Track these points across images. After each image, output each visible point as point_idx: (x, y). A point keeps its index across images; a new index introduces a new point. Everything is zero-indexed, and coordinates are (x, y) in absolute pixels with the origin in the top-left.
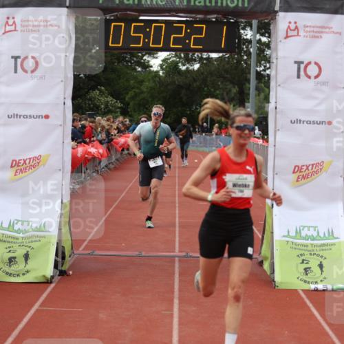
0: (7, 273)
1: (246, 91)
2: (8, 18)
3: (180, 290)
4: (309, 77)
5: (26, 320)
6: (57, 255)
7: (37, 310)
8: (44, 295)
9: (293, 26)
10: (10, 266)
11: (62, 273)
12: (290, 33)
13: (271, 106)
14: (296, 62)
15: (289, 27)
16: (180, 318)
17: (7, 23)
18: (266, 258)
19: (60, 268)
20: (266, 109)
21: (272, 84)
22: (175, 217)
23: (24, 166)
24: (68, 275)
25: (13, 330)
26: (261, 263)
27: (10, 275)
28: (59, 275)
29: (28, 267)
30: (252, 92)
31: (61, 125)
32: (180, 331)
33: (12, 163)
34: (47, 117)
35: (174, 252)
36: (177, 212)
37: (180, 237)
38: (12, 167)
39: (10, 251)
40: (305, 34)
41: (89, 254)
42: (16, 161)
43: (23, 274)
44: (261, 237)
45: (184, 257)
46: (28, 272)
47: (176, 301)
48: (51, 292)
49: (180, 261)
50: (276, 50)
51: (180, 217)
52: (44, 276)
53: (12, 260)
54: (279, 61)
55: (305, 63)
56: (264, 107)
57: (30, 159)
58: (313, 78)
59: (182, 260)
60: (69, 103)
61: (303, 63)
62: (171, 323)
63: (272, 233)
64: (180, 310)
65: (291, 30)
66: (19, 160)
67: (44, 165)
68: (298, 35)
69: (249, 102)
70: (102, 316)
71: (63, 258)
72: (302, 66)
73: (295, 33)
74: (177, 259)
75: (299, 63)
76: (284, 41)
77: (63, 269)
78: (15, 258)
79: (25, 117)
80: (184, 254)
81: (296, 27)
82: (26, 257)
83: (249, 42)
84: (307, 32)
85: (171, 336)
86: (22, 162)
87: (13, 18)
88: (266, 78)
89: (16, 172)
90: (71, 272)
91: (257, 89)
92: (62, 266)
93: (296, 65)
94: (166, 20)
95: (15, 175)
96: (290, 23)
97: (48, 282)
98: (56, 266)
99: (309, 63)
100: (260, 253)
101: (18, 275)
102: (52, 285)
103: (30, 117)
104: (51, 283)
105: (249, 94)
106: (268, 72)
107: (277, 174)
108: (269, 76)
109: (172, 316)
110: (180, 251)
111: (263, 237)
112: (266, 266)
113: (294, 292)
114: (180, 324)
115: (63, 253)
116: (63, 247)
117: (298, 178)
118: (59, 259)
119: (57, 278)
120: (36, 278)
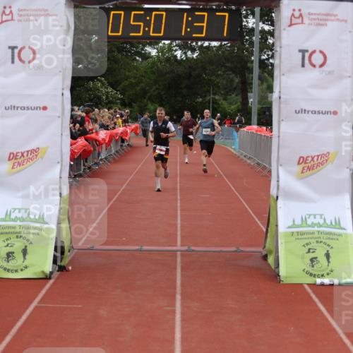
0: (5, 269)
1: (249, 82)
2: (5, 7)
3: (182, 285)
4: (314, 66)
5: (24, 317)
6: (56, 250)
7: (36, 307)
8: (43, 292)
9: (297, 14)
10: (8, 262)
11: (62, 269)
12: (294, 21)
13: (275, 95)
14: (300, 51)
15: (293, 15)
16: (183, 314)
17: (4, 12)
18: (271, 252)
19: (59, 263)
20: (269, 99)
21: (276, 73)
22: (177, 210)
23: (22, 159)
24: (68, 271)
25: (12, 327)
26: (265, 257)
27: (8, 270)
28: (58, 271)
29: (26, 263)
30: (256, 81)
31: (59, 117)
32: (183, 328)
33: (10, 157)
34: (45, 108)
35: (176, 246)
36: (179, 205)
37: (181, 230)
38: (9, 160)
39: (7, 245)
40: (310, 22)
41: (89, 249)
42: (13, 154)
43: (22, 270)
44: (265, 230)
45: (187, 251)
46: (26, 267)
47: (178, 297)
48: (50, 288)
49: (182, 255)
50: (280, 38)
51: (181, 210)
52: (43, 272)
53: (9, 255)
54: (283, 50)
55: (310, 52)
56: (268, 97)
57: (28, 152)
58: (317, 66)
59: (184, 254)
60: (68, 94)
61: (307, 51)
62: (174, 319)
63: (277, 226)
64: (183, 306)
65: (295, 18)
66: (17, 153)
67: (42, 158)
68: (302, 23)
69: (252, 92)
70: (103, 312)
71: (63, 253)
72: (307, 55)
73: (300, 21)
74: (179, 253)
75: (303, 52)
76: (287, 29)
77: (62, 264)
78: (13, 253)
79: (23, 108)
80: (186, 248)
81: (301, 15)
82: (25, 252)
83: (252, 30)
84: (311, 20)
85: (173, 333)
86: (20, 155)
87: (10, 7)
88: (270, 67)
89: (14, 165)
90: (70, 268)
91: (260, 78)
92: (61, 261)
93: (301, 54)
94: (166, 9)
95: (13, 168)
96: (294, 10)
97: (47, 278)
98: (55, 262)
99: (314, 52)
100: (265, 247)
101: (16, 271)
102: (51, 282)
103: (28, 108)
104: (50, 278)
105: (251, 84)
106: (271, 61)
107: (281, 165)
108: (272, 65)
109: (174, 312)
110: (182, 246)
111: (267, 230)
112: (271, 260)
113: (299, 287)
114: (183, 320)
115: (63, 248)
116: (62, 242)
117: (303, 169)
118: (58, 255)
119: (56, 274)
120: (35, 274)
